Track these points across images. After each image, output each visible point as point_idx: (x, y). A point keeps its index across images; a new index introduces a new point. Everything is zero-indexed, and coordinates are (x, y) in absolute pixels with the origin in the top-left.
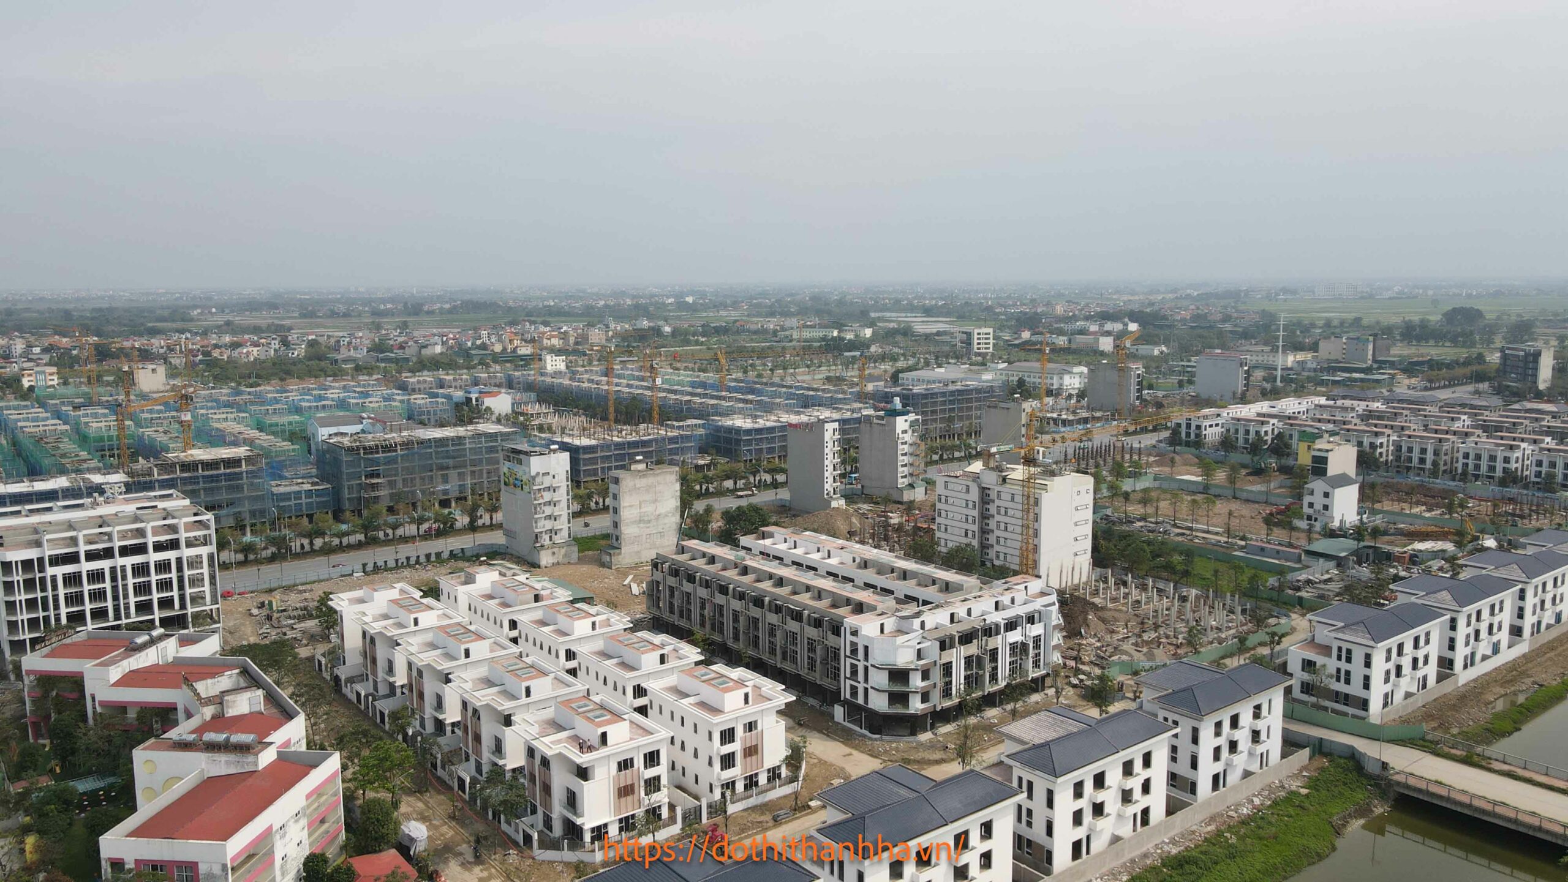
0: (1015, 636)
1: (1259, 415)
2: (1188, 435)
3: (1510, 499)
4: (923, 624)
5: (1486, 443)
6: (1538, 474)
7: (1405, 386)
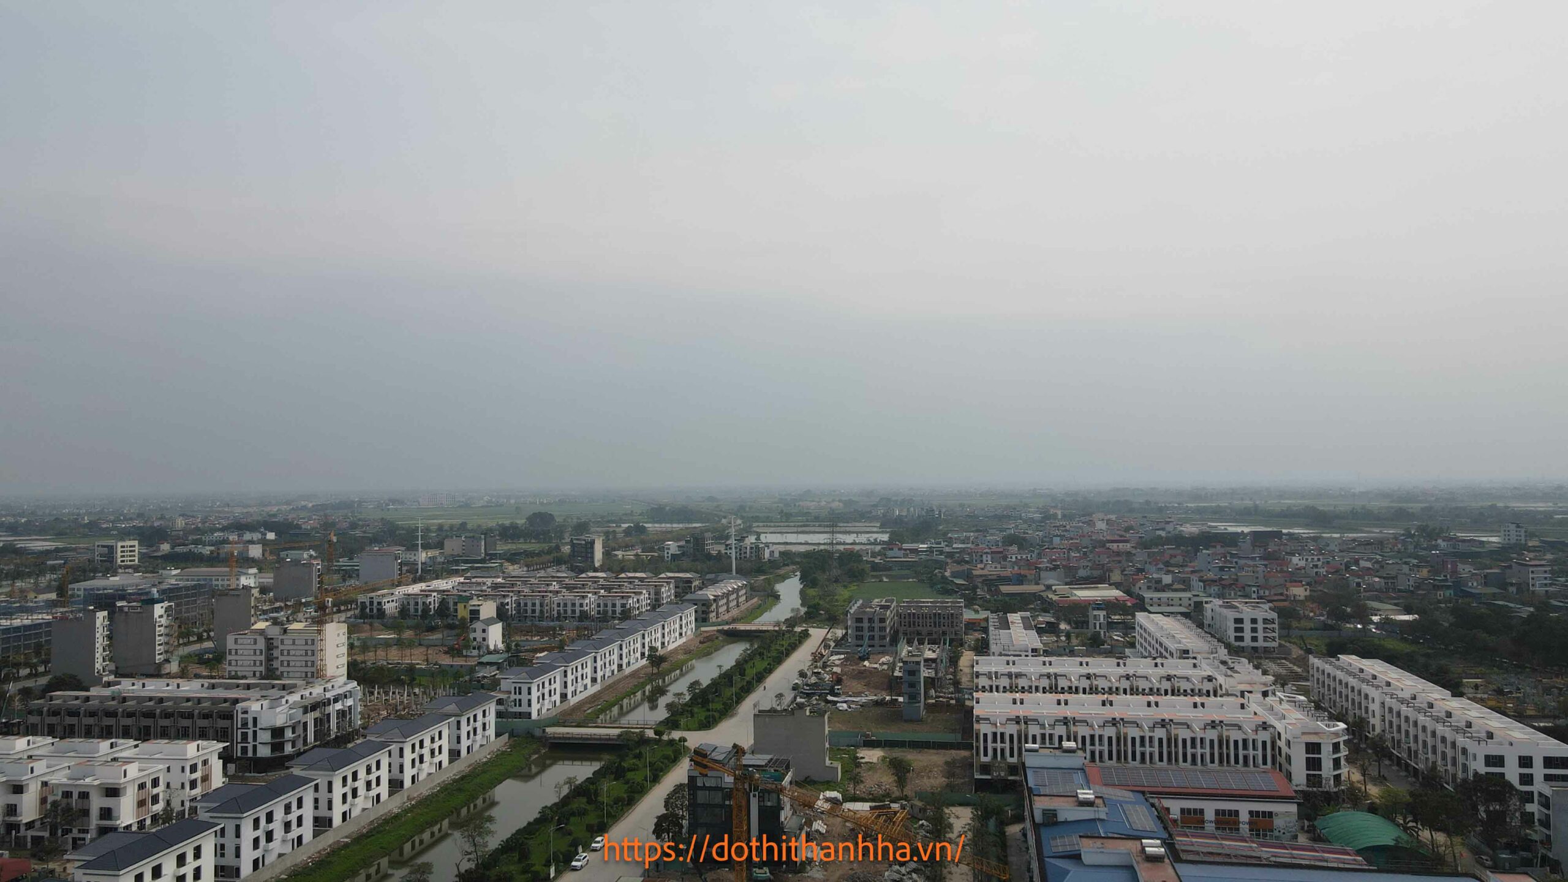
0: (338, 706)
1: (421, 591)
2: (371, 610)
3: (585, 628)
4: (287, 702)
5: (568, 596)
6: (599, 612)
7: (514, 570)
